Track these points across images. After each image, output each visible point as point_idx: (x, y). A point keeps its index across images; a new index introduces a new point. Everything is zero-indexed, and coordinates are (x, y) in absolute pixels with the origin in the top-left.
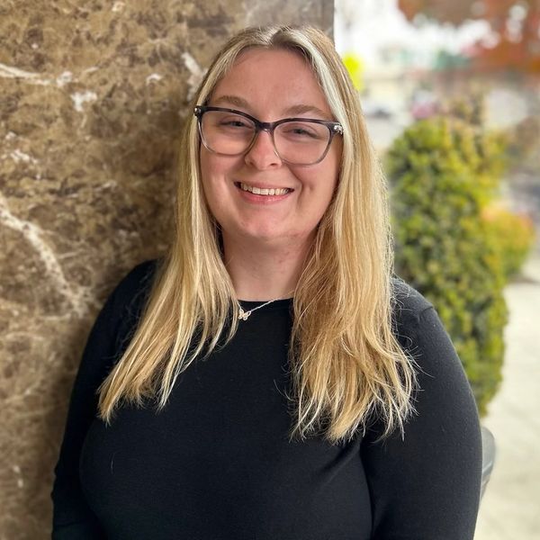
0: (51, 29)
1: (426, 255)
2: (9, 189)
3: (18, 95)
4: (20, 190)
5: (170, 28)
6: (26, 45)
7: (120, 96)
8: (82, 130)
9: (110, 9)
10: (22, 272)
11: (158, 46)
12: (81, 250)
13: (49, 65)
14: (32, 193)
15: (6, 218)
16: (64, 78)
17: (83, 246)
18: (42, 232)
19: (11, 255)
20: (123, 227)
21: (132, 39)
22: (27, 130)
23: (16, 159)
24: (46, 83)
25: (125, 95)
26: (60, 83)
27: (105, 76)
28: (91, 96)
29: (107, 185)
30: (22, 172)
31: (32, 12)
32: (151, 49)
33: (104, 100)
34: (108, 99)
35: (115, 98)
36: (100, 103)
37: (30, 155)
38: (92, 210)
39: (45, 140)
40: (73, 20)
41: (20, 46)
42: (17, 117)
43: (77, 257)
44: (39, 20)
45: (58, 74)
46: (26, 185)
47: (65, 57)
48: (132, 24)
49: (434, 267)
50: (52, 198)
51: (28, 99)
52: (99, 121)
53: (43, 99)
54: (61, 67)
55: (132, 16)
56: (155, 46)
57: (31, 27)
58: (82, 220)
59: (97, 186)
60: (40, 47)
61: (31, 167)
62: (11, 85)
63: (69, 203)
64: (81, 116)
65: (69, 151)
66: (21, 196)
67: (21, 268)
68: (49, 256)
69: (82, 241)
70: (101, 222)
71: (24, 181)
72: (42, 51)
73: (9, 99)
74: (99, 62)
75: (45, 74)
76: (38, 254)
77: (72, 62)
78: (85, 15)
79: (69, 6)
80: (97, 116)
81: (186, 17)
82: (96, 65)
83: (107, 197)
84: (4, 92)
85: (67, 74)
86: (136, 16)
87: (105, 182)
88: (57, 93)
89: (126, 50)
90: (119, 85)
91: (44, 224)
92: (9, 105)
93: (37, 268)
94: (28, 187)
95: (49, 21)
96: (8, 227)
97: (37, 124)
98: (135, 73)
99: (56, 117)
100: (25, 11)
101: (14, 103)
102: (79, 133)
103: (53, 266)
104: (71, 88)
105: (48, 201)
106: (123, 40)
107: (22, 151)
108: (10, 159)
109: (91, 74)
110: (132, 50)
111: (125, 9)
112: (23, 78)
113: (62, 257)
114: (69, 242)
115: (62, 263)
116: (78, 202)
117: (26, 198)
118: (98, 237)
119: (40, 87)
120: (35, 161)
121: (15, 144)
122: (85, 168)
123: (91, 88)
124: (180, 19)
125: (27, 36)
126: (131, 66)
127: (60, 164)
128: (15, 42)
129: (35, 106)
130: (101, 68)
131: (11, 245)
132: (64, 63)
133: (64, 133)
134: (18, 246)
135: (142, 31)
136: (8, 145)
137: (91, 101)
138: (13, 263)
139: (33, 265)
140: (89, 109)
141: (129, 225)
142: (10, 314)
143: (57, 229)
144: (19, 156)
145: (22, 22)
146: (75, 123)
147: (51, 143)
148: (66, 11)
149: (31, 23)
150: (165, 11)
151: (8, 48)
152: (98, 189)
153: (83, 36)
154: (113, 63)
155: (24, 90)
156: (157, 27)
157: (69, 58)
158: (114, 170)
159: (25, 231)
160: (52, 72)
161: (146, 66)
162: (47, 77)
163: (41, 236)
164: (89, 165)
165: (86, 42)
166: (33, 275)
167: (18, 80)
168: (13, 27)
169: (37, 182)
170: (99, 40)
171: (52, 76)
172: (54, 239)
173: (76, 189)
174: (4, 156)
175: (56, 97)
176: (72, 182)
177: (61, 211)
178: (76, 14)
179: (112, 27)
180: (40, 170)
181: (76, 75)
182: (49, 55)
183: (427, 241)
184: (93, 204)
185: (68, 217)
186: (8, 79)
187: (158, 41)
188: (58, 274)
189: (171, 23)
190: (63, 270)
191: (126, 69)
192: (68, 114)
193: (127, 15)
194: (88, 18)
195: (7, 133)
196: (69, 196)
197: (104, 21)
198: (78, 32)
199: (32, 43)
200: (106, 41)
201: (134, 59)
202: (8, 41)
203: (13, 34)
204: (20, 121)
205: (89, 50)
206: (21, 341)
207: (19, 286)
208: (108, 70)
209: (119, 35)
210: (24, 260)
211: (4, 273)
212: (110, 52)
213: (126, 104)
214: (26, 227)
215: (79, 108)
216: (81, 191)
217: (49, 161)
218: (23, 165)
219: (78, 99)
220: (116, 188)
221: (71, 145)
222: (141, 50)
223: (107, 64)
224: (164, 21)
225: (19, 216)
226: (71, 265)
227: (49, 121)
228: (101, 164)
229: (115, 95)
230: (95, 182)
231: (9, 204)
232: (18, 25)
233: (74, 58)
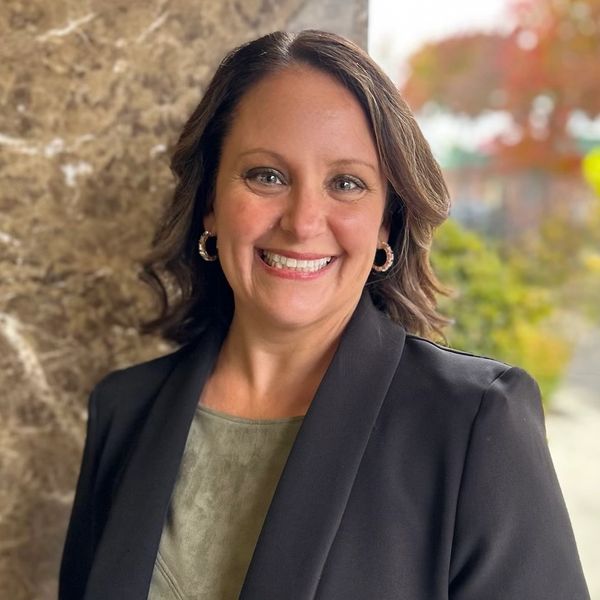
0: (41, 90)
5: (180, 93)
6: (10, 106)
7: (119, 170)
8: (73, 207)
9: (110, 68)
11: (166, 114)
12: (68, 349)
13: (37, 131)
14: (11, 280)
16: (54, 146)
17: (70, 345)
18: (22, 327)
20: (119, 323)
21: (135, 104)
22: (8, 206)
24: (33, 151)
25: (125, 168)
26: (50, 152)
27: (103, 146)
28: (85, 169)
29: (101, 273)
30: (1, 255)
31: (20, 69)
32: (157, 116)
33: (101, 174)
34: (106, 173)
35: (114, 172)
36: (96, 177)
37: (11, 236)
38: (80, 302)
39: (29, 218)
40: (67, 79)
41: (4, 108)
43: (62, 358)
44: (28, 78)
45: (47, 142)
46: (4, 270)
47: (56, 122)
48: (136, 87)
50: (34, 287)
51: (10, 170)
52: (93, 199)
53: (28, 170)
54: (51, 134)
55: (136, 78)
56: (162, 113)
57: (19, 87)
58: (70, 313)
59: (89, 274)
60: (27, 108)
61: (12, 250)
63: (55, 293)
64: (72, 191)
65: (58, 232)
68: (28, 357)
69: (70, 339)
70: (92, 316)
72: (29, 114)
74: (96, 129)
75: (32, 141)
76: (15, 353)
77: (66, 128)
78: (81, 75)
79: (62, 63)
80: (91, 192)
81: (199, 81)
82: (93, 133)
83: (100, 287)
85: (58, 142)
86: (141, 78)
87: (99, 270)
88: (46, 163)
89: (129, 117)
90: (119, 156)
91: (24, 317)
93: (14, 369)
94: (7, 273)
95: (39, 79)
97: (20, 199)
98: (138, 144)
99: (43, 192)
100: (11, 69)
102: (70, 211)
103: (34, 367)
104: (62, 158)
105: (29, 290)
106: (125, 105)
107: (1, 231)
109: (86, 144)
110: (136, 117)
111: (128, 69)
112: (6, 145)
113: (45, 356)
114: (53, 339)
115: (44, 364)
116: (66, 292)
117: (4, 286)
118: (88, 335)
119: (26, 157)
120: (17, 243)
122: (77, 253)
123: (87, 159)
124: (191, 83)
125: (12, 97)
126: (134, 135)
127: (46, 247)
129: (19, 179)
130: (98, 136)
132: (55, 129)
133: (52, 210)
135: (148, 96)
137: (86, 174)
139: (8, 366)
140: (83, 184)
141: (125, 320)
145: (6, 79)
146: (65, 199)
147: (35, 222)
148: (60, 69)
149: (18, 81)
152: (90, 278)
153: (78, 99)
154: (112, 133)
155: (7, 160)
156: (165, 91)
157: (62, 124)
158: (110, 256)
159: (2, 326)
160: (41, 138)
161: (151, 135)
162: (35, 145)
163: (20, 332)
164: (81, 248)
165: (81, 106)
166: (9, 378)
169: (18, 268)
170: (98, 104)
171: (40, 144)
172: (35, 336)
173: (64, 276)
175: (44, 168)
176: (59, 269)
177: (44, 302)
178: (71, 74)
179: (113, 89)
180: (22, 253)
181: (69, 143)
182: (38, 118)
184: (84, 295)
185: (54, 310)
187: (166, 107)
188: (39, 377)
189: (182, 87)
190: (45, 372)
191: (127, 139)
192: (57, 189)
193: (130, 76)
194: (86, 78)
196: (56, 285)
197: (104, 83)
198: (73, 94)
199: (18, 104)
200: (105, 105)
201: (138, 128)
205: (85, 115)
208: (106, 139)
209: (121, 99)
212: (109, 118)
213: (126, 179)
214: (3, 320)
215: (70, 181)
216: (71, 280)
217: (33, 243)
218: (2, 247)
219: (70, 172)
220: (111, 277)
221: (60, 224)
222: (147, 118)
224: (173, 85)
226: (54, 366)
227: (35, 196)
228: (95, 248)
229: (113, 168)
230: (86, 269)
232: (3, 84)
233: (67, 124)
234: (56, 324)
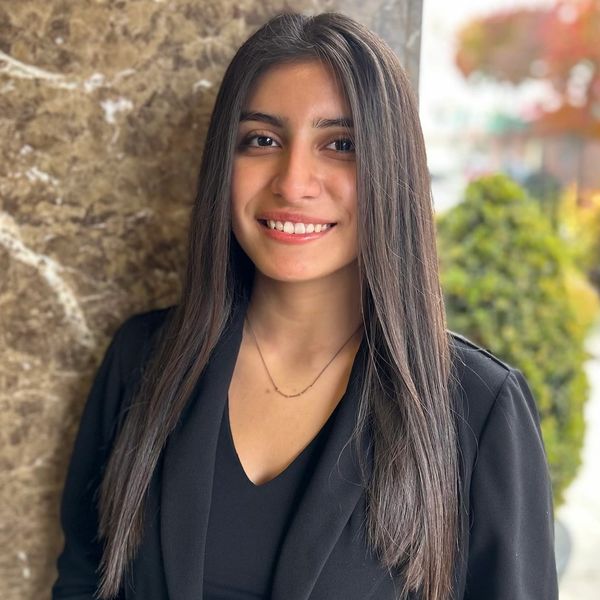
0: (79, 21)
1: (501, 319)
2: (22, 215)
3: (38, 101)
4: (36, 218)
5: (224, 25)
6: (49, 40)
7: (161, 106)
8: (113, 145)
10: (35, 317)
11: (209, 47)
12: (108, 292)
13: (76, 65)
14: (50, 221)
15: (18, 251)
16: (94, 81)
17: (110, 288)
18: (61, 269)
19: (23, 296)
20: (160, 266)
21: (177, 37)
22: (46, 143)
23: (32, 179)
24: (71, 86)
25: (166, 105)
26: (89, 87)
27: (144, 81)
28: (125, 105)
29: (141, 214)
30: (40, 194)
32: (200, 48)
33: (141, 110)
34: (146, 109)
35: (155, 108)
36: (136, 114)
37: (50, 174)
38: (122, 243)
39: (68, 157)
40: (106, 11)
41: (42, 40)
42: (35, 128)
43: (103, 301)
44: (66, 8)
45: (87, 77)
46: (43, 211)
47: (96, 56)
48: (177, 18)
49: (510, 333)
50: (74, 228)
51: (48, 106)
52: (135, 136)
53: (67, 106)
54: (91, 68)
55: (178, 8)
56: (205, 46)
57: (56, 18)
58: (110, 256)
59: (130, 214)
60: (65, 42)
61: (51, 189)
62: (29, 87)
63: (95, 235)
64: (113, 128)
65: (97, 171)
66: (37, 224)
67: (35, 312)
68: (69, 299)
69: (110, 282)
70: (133, 259)
71: (41, 206)
72: (68, 48)
73: (26, 105)
74: (137, 63)
75: (71, 75)
76: (56, 295)
77: (106, 62)
78: (121, 5)
80: (132, 130)
81: (244, 12)
82: (133, 67)
83: (141, 228)
84: (21, 96)
85: (97, 76)
86: (184, 9)
87: (139, 210)
88: (85, 99)
89: (170, 50)
90: (160, 92)
91: (63, 261)
92: (26, 112)
93: (54, 312)
94: (45, 213)
95: (77, 10)
96: (19, 262)
97: (59, 136)
98: (179, 78)
99: (83, 129)
101: (31, 110)
102: (109, 149)
103: (74, 310)
104: (102, 94)
105: (69, 231)
106: (167, 37)
107: (40, 169)
108: (25, 178)
109: (126, 78)
110: (178, 50)
112: (44, 80)
113: (85, 299)
114: (93, 282)
115: (84, 307)
116: (105, 233)
117: (43, 227)
118: (129, 278)
119: (65, 91)
120: (56, 182)
121: (32, 161)
122: (117, 193)
123: (127, 95)
124: (236, 14)
125: (50, 29)
126: (176, 69)
127: (85, 187)
128: (35, 35)
129: (57, 115)
130: (139, 70)
131: (23, 284)
132: (94, 63)
133: (92, 148)
134: (31, 286)
135: (190, 27)
136: (24, 161)
137: (127, 110)
138: (25, 306)
139: (48, 308)
140: (123, 120)
141: (166, 264)
142: (19, 367)
143: (80, 266)
144: (37, 175)
145: (43, 10)
146: (105, 137)
147: (75, 160)
149: (56, 12)
150: (220, 4)
151: (27, 43)
152: (131, 219)
153: (118, 31)
154: (153, 67)
155: (45, 95)
156: (208, 23)
157: (101, 57)
158: (151, 196)
159: (41, 268)
160: (79, 73)
161: (194, 70)
162: (73, 80)
163: (59, 274)
164: (121, 188)
165: (122, 38)
166: (49, 321)
167: (37, 82)
168: (34, 16)
169: (57, 208)
170: (138, 37)
171: (79, 78)
172: (76, 278)
173: (104, 217)
174: (18, 175)
175: (83, 105)
176: (98, 210)
177: (84, 244)
178: (111, 4)
179: (154, 21)
180: (61, 193)
181: (109, 78)
182: (77, 51)
183: (502, 304)
184: (124, 237)
185: (94, 251)
186: (25, 80)
187: (209, 40)
188: (79, 321)
189: (226, 18)
190: (86, 315)
191: (170, 73)
192: (97, 125)
193: (172, 6)
194: (126, 8)
195: (22, 146)
196: (95, 226)
197: (145, 14)
198: (112, 25)
199: (56, 37)
200: (146, 37)
201: (180, 61)
202: (28, 34)
203: (34, 25)
204: (38, 133)
205: (125, 48)
206: (31, 401)
207: (31, 334)
208: (148, 73)
209: (162, 31)
210: (38, 302)
211: (13, 317)
212: (150, 51)
213: (168, 116)
214: (42, 263)
215: (110, 119)
216: (110, 221)
217: (72, 183)
218: (41, 186)
219: (108, 108)
220: (153, 218)
221: (100, 164)
222: (189, 51)
223: (146, 66)
224: (217, 16)
225: (34, 248)
226: (94, 310)
227: (74, 134)
228: (135, 188)
229: (154, 104)
230: (127, 210)
231: (22, 233)
232: (40, 13)
233: (106, 57)
234: (96, 266)
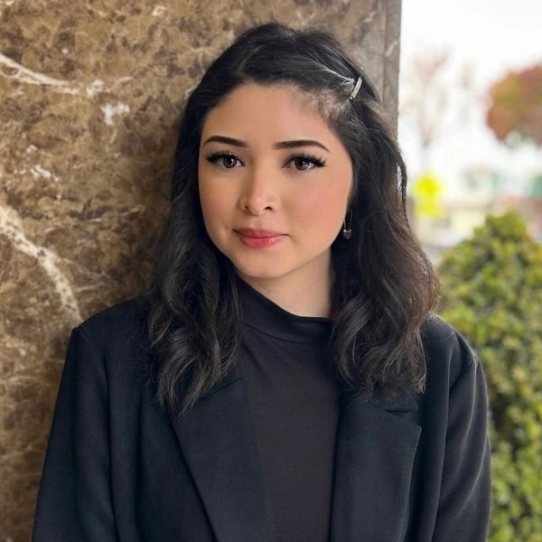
0: (83, 33)
2: (26, 208)
3: (44, 104)
4: (38, 211)
5: (215, 36)
6: (56, 50)
7: (155, 110)
8: (110, 145)
9: (149, 13)
10: (33, 305)
11: (201, 55)
12: (102, 283)
13: (79, 72)
14: (50, 215)
15: (20, 242)
16: (95, 87)
17: (103, 279)
18: (59, 260)
19: (23, 284)
21: (172, 47)
22: (50, 143)
23: (36, 175)
24: (75, 92)
25: (160, 108)
26: (90, 92)
27: (140, 87)
28: (123, 108)
29: (134, 210)
30: (42, 190)
31: (65, 14)
32: (192, 58)
33: (137, 114)
34: (142, 112)
35: (150, 112)
36: (133, 116)
37: (51, 172)
38: (117, 237)
39: (69, 156)
40: (109, 23)
41: (49, 51)
42: (40, 129)
43: (96, 291)
44: (72, 23)
45: (88, 83)
46: (44, 205)
47: (97, 64)
48: (173, 30)
50: (72, 221)
51: (53, 109)
52: (131, 137)
53: (70, 109)
54: (92, 75)
55: (173, 22)
56: (197, 55)
57: (63, 31)
58: (104, 249)
59: (124, 210)
60: (70, 51)
61: (52, 185)
62: (36, 92)
63: (91, 228)
64: (111, 130)
65: (95, 169)
66: (38, 217)
67: (33, 300)
68: (64, 289)
69: (104, 273)
70: (126, 252)
71: (43, 200)
72: (72, 57)
73: (33, 108)
74: (134, 71)
75: (74, 82)
76: (53, 285)
77: (105, 70)
78: (122, 19)
79: (105, 8)
80: (128, 131)
81: (234, 25)
82: (131, 75)
83: (134, 224)
84: (28, 100)
85: (98, 83)
86: (178, 22)
87: (133, 207)
88: (86, 103)
89: (164, 59)
90: (155, 97)
91: (61, 251)
92: (32, 115)
93: (51, 301)
94: (47, 208)
95: (82, 24)
96: (21, 252)
97: (61, 137)
98: (173, 84)
99: (84, 130)
100: (57, 13)
101: (37, 112)
102: (107, 149)
103: (69, 300)
104: (102, 98)
105: (69, 224)
106: (162, 47)
107: (42, 167)
108: (30, 175)
109: (124, 84)
110: (172, 59)
111: (166, 13)
112: (50, 86)
113: (79, 290)
114: (89, 273)
115: (78, 297)
116: (102, 228)
117: (44, 219)
118: (122, 270)
119: (69, 95)
120: (57, 179)
121: (36, 159)
122: (112, 190)
123: (124, 100)
124: (226, 27)
125: (57, 40)
126: (170, 76)
127: (84, 183)
128: (44, 45)
129: (61, 117)
130: (136, 77)
131: (23, 273)
132: (95, 71)
133: (91, 148)
134: (31, 275)
135: (184, 38)
136: (29, 159)
137: (124, 113)
138: (24, 295)
139: (46, 297)
140: (120, 122)
142: (16, 353)
143: (76, 258)
144: (40, 172)
145: (53, 24)
146: (103, 138)
147: (75, 158)
148: (102, 14)
149: (63, 26)
150: (210, 17)
151: (37, 53)
152: (126, 214)
153: (118, 42)
154: (149, 74)
155: (50, 99)
156: (200, 34)
157: (102, 65)
158: (144, 193)
159: (40, 258)
160: (82, 80)
161: (187, 76)
162: (76, 86)
163: (57, 265)
164: (115, 186)
165: (121, 48)
166: (46, 309)
167: (44, 87)
168: (44, 30)
169: (57, 202)
170: (135, 46)
171: (82, 84)
172: (72, 269)
173: (99, 213)
174: (23, 172)
175: (84, 108)
176: (94, 207)
177: (81, 237)
178: (113, 18)
179: (151, 33)
180: (61, 188)
181: (108, 84)
182: (80, 60)
184: (117, 231)
185: (90, 244)
186: (33, 85)
187: (201, 49)
188: (74, 310)
189: (217, 30)
190: (79, 305)
191: (163, 80)
192: (96, 127)
193: (168, 20)
194: (126, 22)
195: (28, 146)
196: (92, 220)
197: (143, 27)
198: (113, 37)
199: (63, 47)
200: (144, 48)
201: (173, 70)
202: (37, 45)
203: (43, 37)
204: (43, 133)
205: (125, 57)
206: (25, 386)
207: (29, 321)
208: (144, 80)
209: (158, 42)
210: (36, 290)
211: (13, 305)
212: (147, 60)
213: (161, 119)
214: (42, 254)
215: (109, 122)
216: (106, 215)
217: (72, 179)
218: (43, 182)
219: (108, 111)
220: (145, 214)
221: (98, 163)
222: (181, 60)
223: (143, 74)
224: (208, 29)
225: (35, 241)
226: (88, 300)
227: (75, 134)
228: (131, 186)
229: (149, 108)
230: (121, 206)
231: (24, 225)
232: (49, 27)
233: (107, 66)
234: (91, 258)
